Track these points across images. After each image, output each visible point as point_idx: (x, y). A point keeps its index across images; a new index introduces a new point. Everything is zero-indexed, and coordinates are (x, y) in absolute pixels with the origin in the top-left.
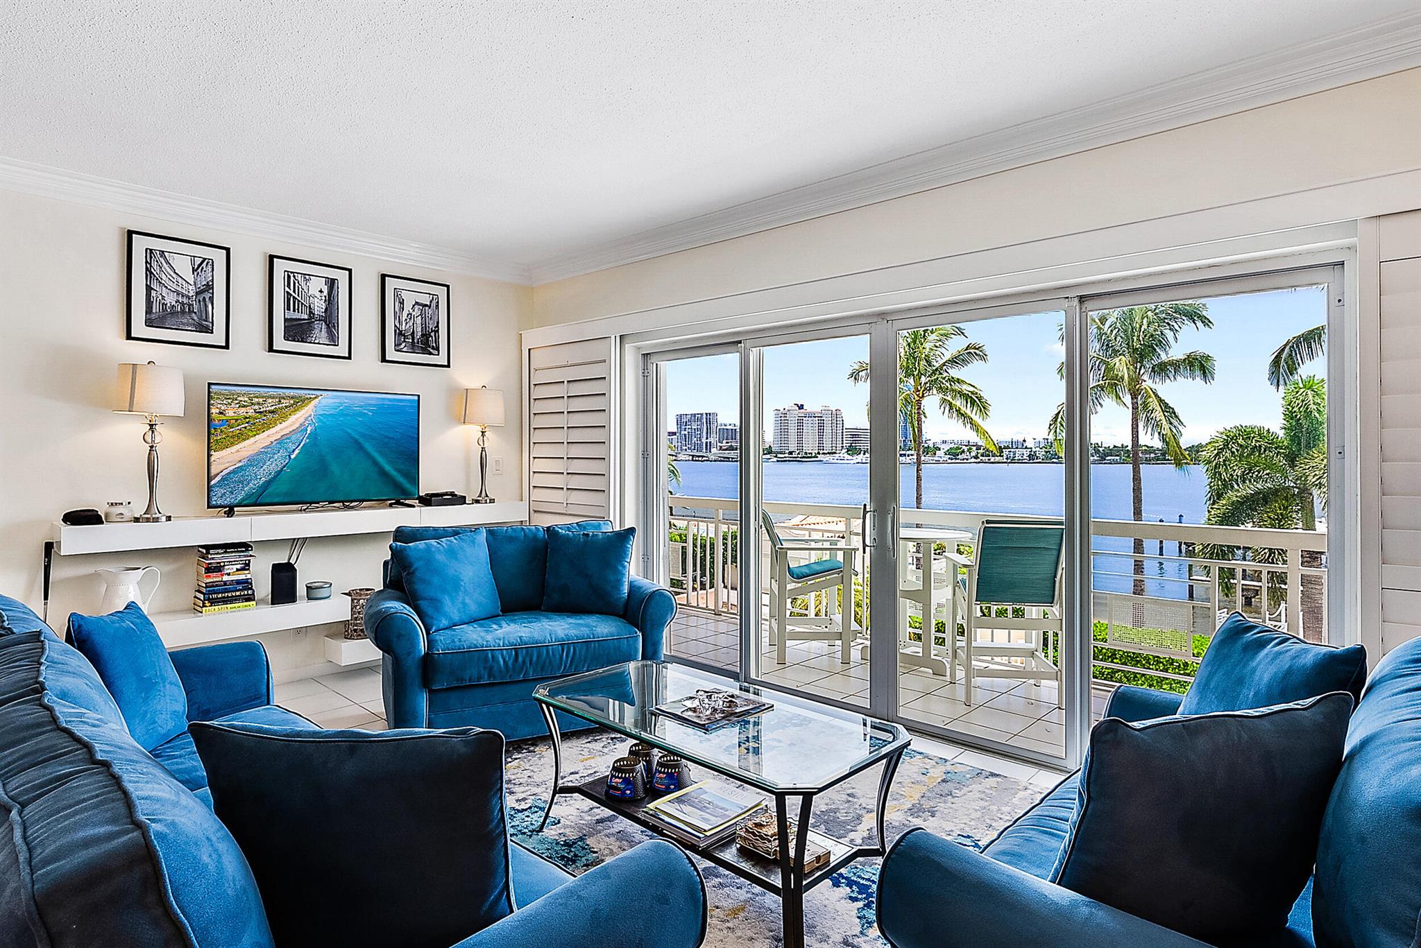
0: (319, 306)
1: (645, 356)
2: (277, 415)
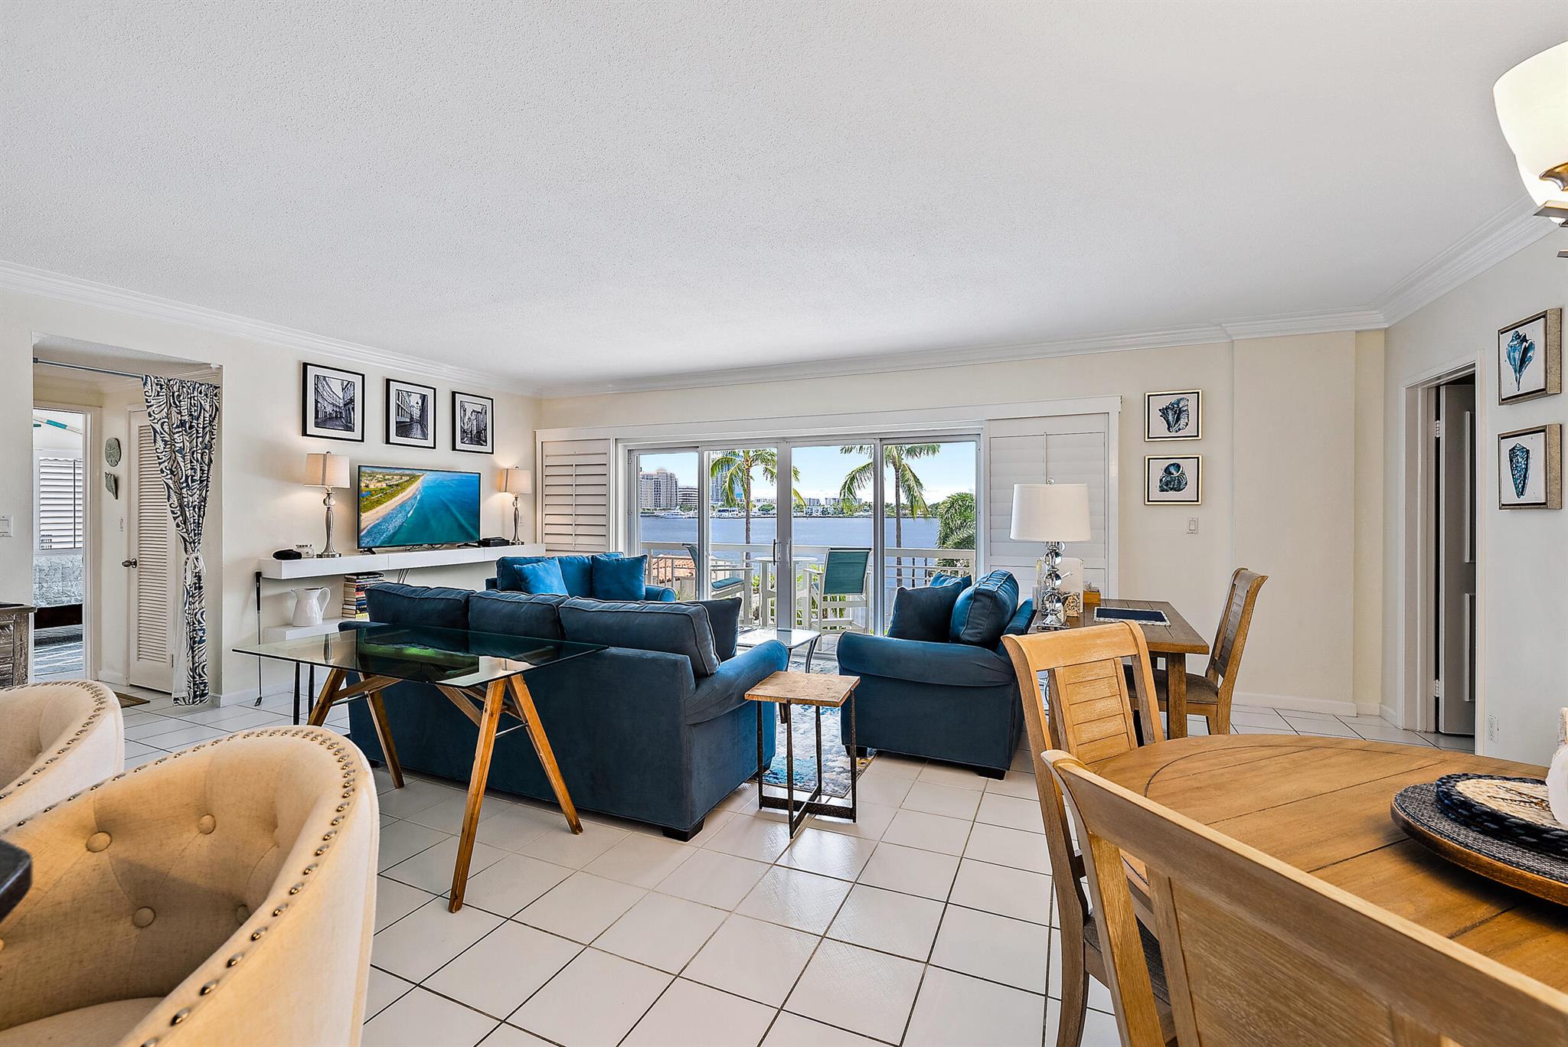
0: (416, 413)
1: (630, 450)
2: (399, 487)
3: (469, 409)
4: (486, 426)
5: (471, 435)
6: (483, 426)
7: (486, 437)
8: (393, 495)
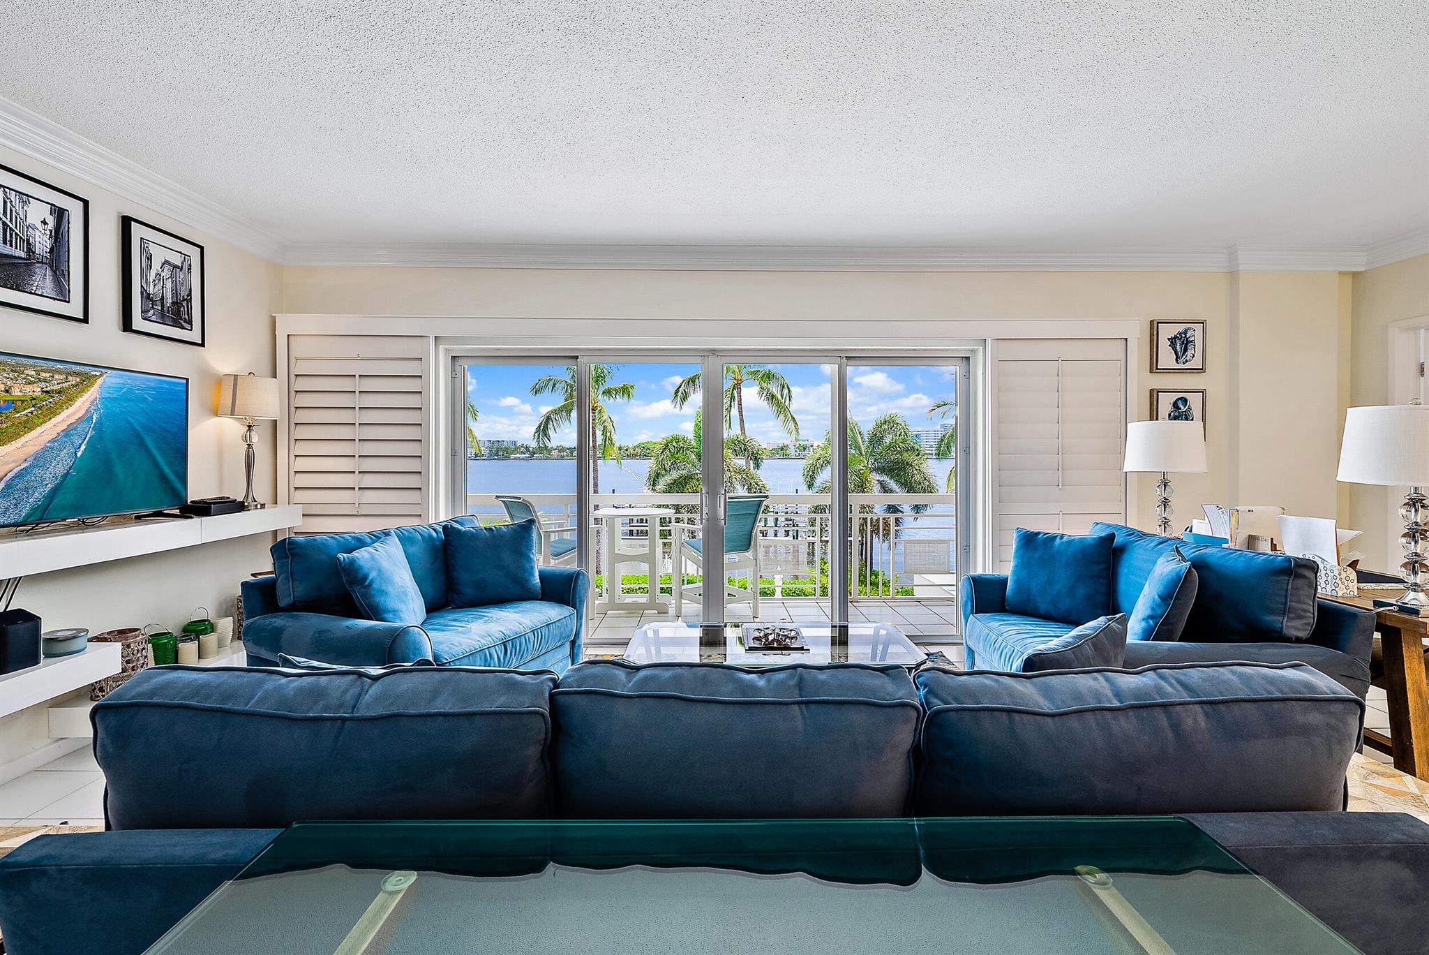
0: (42, 243)
1: (454, 358)
2: (65, 397)
3: (159, 256)
4: (190, 295)
5: (162, 306)
6: (184, 293)
7: (189, 313)
8: (52, 412)
